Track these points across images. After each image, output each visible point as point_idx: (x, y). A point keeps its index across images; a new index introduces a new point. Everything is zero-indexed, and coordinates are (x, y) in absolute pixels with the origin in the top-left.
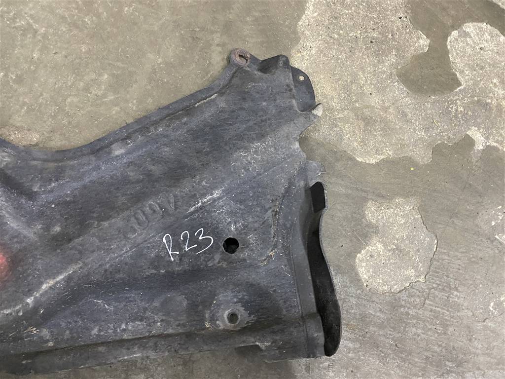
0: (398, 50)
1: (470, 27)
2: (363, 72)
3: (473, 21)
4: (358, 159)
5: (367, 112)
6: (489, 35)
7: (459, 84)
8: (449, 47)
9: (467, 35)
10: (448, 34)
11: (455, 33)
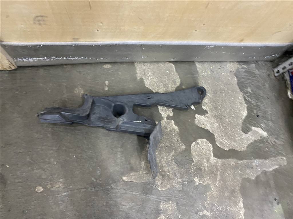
0: (175, 150)
1: (199, 141)
2: (163, 159)
3: (200, 138)
4: (159, 189)
5: (163, 173)
6: (205, 143)
7: (194, 162)
8: (191, 149)
9: (198, 143)
10: (192, 143)
11: (194, 143)
